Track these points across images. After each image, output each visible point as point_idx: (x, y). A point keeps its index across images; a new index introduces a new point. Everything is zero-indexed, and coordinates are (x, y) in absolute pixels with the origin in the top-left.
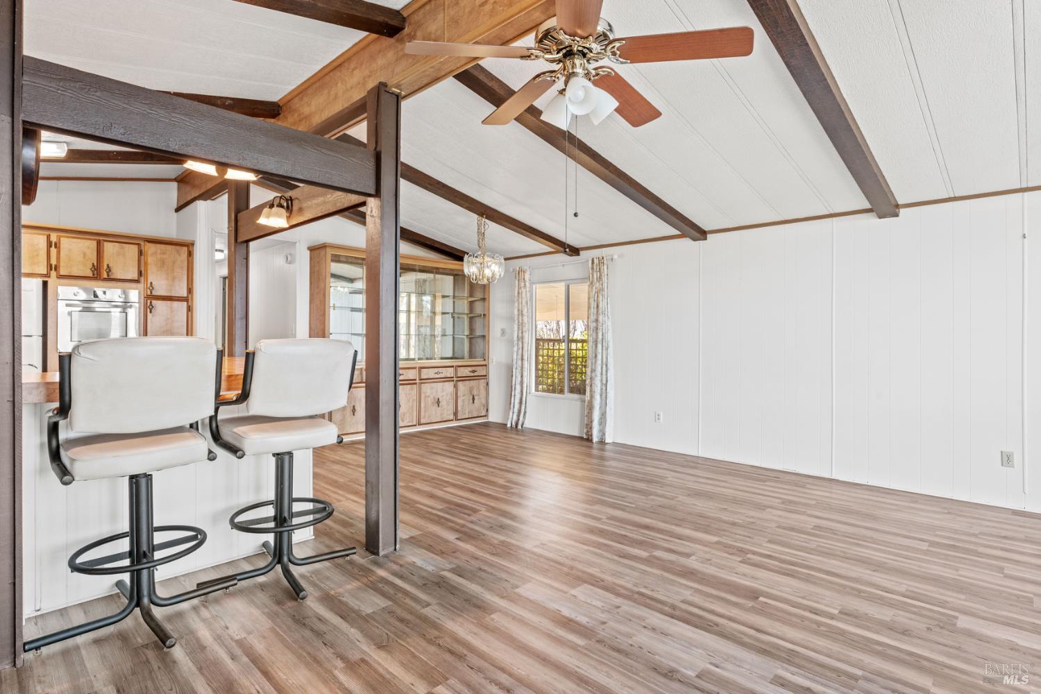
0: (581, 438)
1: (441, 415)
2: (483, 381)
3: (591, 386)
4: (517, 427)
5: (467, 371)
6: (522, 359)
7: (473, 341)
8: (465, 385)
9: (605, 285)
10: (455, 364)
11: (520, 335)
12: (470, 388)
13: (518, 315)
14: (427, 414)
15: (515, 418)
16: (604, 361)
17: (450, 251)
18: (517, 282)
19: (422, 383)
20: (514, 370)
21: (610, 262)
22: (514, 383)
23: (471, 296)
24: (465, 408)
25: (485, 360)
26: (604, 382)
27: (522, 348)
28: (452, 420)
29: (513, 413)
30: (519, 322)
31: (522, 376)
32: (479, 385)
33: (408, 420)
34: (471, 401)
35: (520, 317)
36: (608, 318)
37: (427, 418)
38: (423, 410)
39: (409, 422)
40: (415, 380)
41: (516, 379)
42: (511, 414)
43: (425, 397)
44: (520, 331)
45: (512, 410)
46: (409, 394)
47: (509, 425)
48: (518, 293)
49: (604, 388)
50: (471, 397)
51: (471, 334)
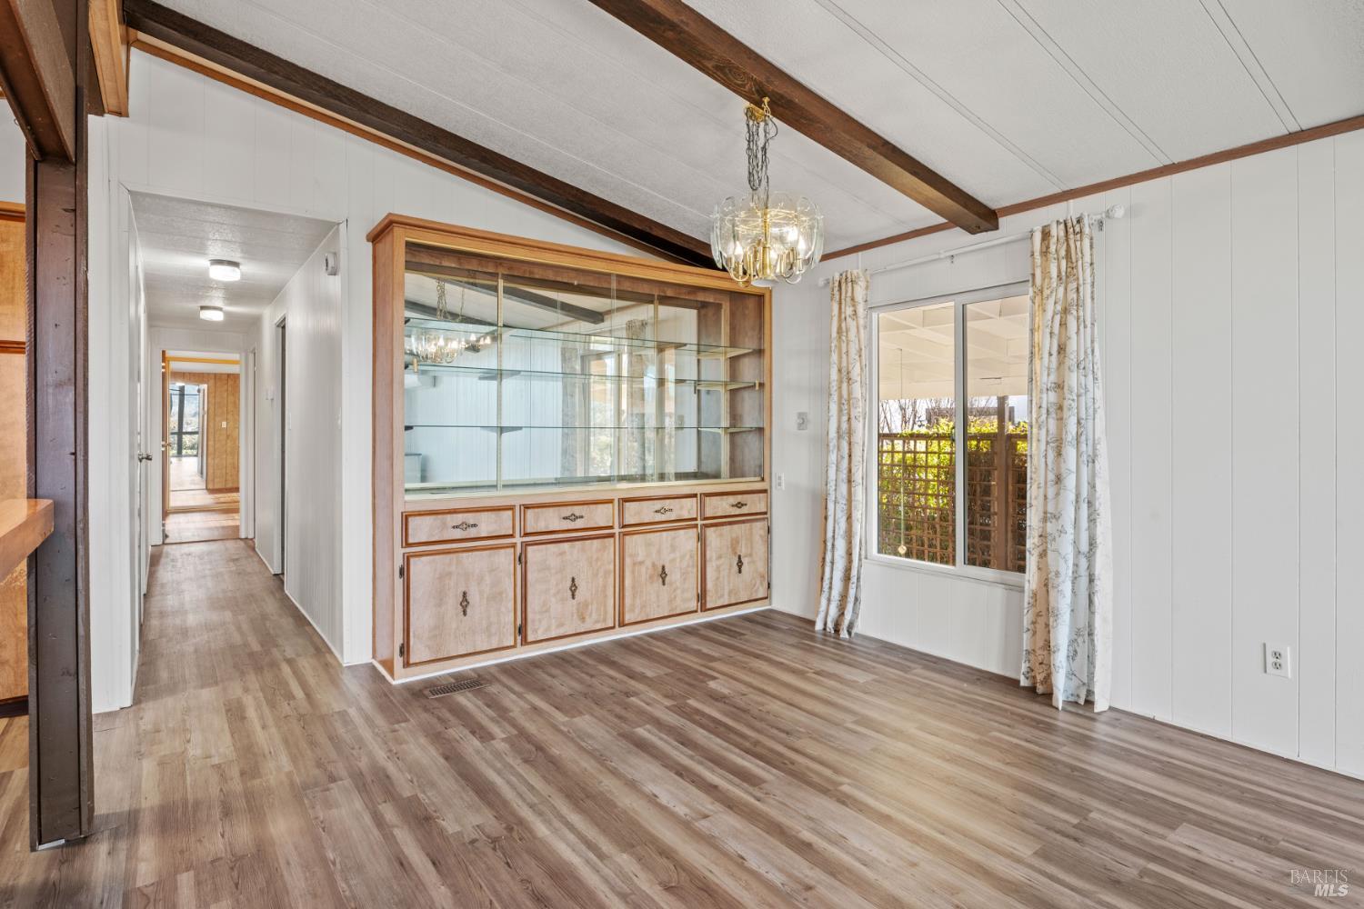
0: (1010, 684)
1: (670, 601)
2: (759, 524)
3: (1043, 555)
4: (837, 631)
5: (724, 504)
6: (849, 481)
7: (739, 439)
8: (721, 535)
9: (1086, 291)
10: (698, 490)
11: (844, 426)
12: (732, 539)
13: (841, 382)
14: (638, 602)
15: (833, 612)
16: (1084, 494)
17: (686, 246)
18: (835, 307)
19: (626, 534)
20: (831, 506)
21: (1096, 233)
22: (830, 534)
23: (733, 344)
24: (723, 584)
25: (763, 480)
26: (1084, 547)
27: (850, 456)
28: (696, 611)
29: (829, 600)
30: (840, 397)
31: (849, 518)
32: (751, 534)
33: (594, 616)
34: (736, 568)
35: (845, 385)
36: (1095, 379)
37: (637, 611)
38: (628, 593)
39: (597, 622)
40: (611, 527)
41: (837, 524)
42: (824, 602)
43: (634, 564)
44: (845, 418)
45: (825, 595)
46: (597, 559)
47: (819, 626)
48: (840, 328)
49: (1083, 563)
50: (736, 559)
51: (733, 426)
